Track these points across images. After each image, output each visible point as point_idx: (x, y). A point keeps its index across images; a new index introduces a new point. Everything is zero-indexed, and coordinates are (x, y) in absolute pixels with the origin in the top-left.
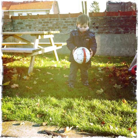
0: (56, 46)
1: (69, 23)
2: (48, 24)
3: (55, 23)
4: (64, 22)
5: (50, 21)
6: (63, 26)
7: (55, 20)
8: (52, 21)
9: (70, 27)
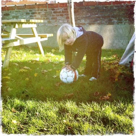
0: (40, 37)
1: (58, 14)
2: (36, 14)
4: (53, 12)
5: (38, 12)
6: (52, 17)
7: (43, 11)
9: (59, 18)
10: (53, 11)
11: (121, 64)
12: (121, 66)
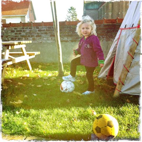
0: (28, 55)
1: (42, 32)
2: (21, 32)
3: (28, 31)
5: (23, 30)
6: (36, 35)
7: (28, 29)
8: (25, 29)
9: (43, 36)
10: (37, 29)
11: (100, 78)
12: (99, 79)
